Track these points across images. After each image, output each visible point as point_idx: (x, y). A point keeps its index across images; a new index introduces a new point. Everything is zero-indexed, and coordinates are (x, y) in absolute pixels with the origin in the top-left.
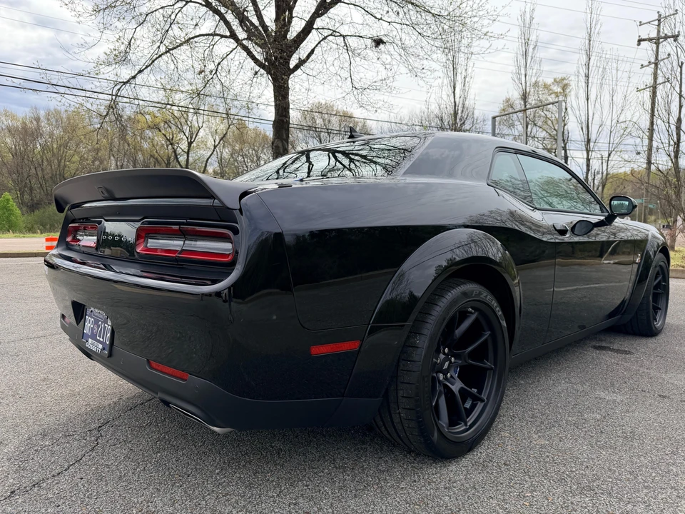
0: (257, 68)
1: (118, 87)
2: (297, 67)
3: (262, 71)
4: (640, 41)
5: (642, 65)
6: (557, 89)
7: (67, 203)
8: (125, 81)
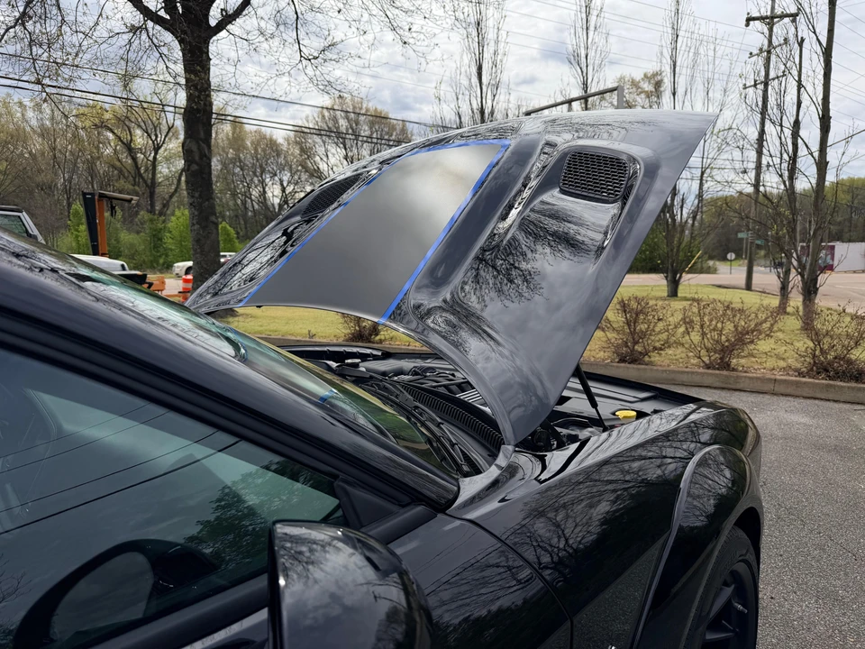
2: (221, 26)
4: (749, 20)
5: (751, 54)
6: (648, 87)
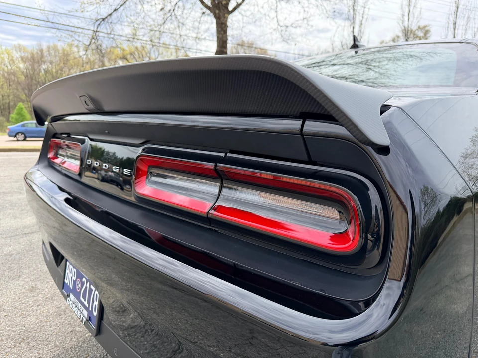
0: (205, 10)
1: (98, 22)
2: (234, 9)
3: (208, 12)
7: (47, 115)
8: (104, 18)
